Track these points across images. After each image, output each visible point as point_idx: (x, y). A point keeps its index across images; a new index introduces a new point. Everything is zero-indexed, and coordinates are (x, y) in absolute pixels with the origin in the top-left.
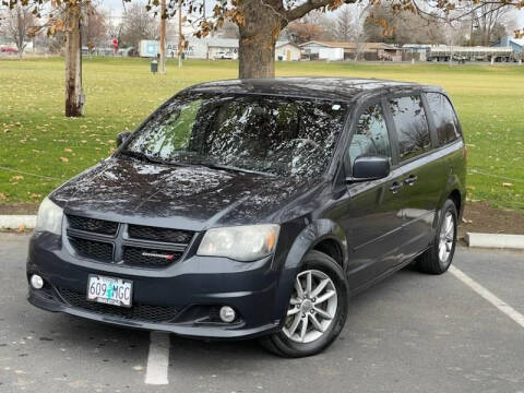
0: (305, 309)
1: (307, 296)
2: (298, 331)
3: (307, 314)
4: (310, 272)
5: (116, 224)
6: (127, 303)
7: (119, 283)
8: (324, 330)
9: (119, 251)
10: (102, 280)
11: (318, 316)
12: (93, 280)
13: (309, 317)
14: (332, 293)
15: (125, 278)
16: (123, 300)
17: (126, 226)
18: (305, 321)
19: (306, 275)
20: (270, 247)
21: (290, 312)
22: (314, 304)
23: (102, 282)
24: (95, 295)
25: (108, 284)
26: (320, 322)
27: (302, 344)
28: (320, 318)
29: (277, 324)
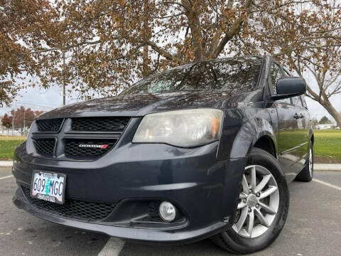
0: (251, 204)
1: (252, 191)
2: (246, 225)
3: (253, 209)
4: (254, 168)
6: (60, 199)
7: (55, 178)
8: (270, 224)
9: (61, 146)
11: (262, 210)
12: (37, 177)
13: (255, 211)
14: (274, 189)
15: (60, 171)
16: (57, 196)
17: (69, 121)
18: (252, 215)
19: (250, 169)
20: (214, 132)
22: (258, 198)
23: (42, 177)
24: (37, 192)
25: (46, 179)
26: (264, 216)
27: (250, 239)
28: (265, 212)
29: (226, 222)
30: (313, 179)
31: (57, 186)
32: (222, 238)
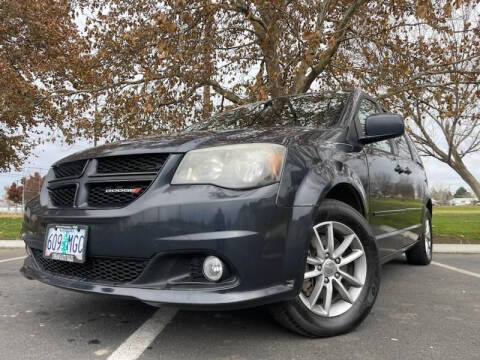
0: (329, 272)
1: (329, 255)
2: (321, 301)
3: (331, 278)
4: (331, 225)
7: (74, 232)
8: (354, 300)
9: (83, 193)
11: (344, 281)
12: (52, 232)
13: (334, 282)
14: (359, 253)
15: (81, 223)
16: (77, 254)
17: (94, 163)
18: (330, 287)
19: (325, 227)
20: (274, 172)
21: (308, 275)
22: (338, 266)
23: (59, 232)
24: (51, 250)
25: (64, 234)
26: (348, 290)
27: (327, 318)
28: (348, 284)
29: (290, 286)
30: (432, 263)
31: (77, 242)
32: (288, 314)
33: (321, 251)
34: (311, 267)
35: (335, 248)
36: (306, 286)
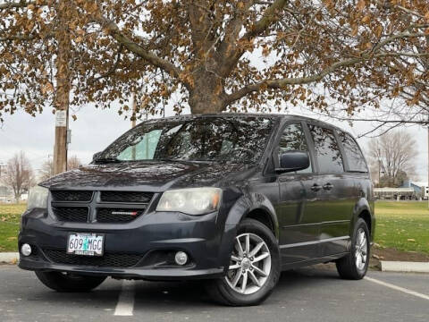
0: (246, 266)
1: (246, 255)
2: (239, 285)
3: (247, 270)
4: (248, 236)
5: (91, 192)
6: (99, 252)
7: (93, 237)
8: (261, 285)
9: (94, 213)
10: (79, 237)
11: (255, 273)
12: (72, 238)
13: (249, 273)
14: (267, 254)
15: (98, 232)
16: (97, 251)
17: (99, 193)
18: (245, 276)
19: (244, 237)
21: (231, 267)
22: (252, 262)
24: (73, 249)
25: (84, 239)
26: (258, 279)
27: (243, 295)
28: (258, 275)
29: (222, 270)
31: (96, 243)
32: (219, 289)
33: (241, 252)
34: (234, 263)
35: (250, 251)
36: (231, 274)
